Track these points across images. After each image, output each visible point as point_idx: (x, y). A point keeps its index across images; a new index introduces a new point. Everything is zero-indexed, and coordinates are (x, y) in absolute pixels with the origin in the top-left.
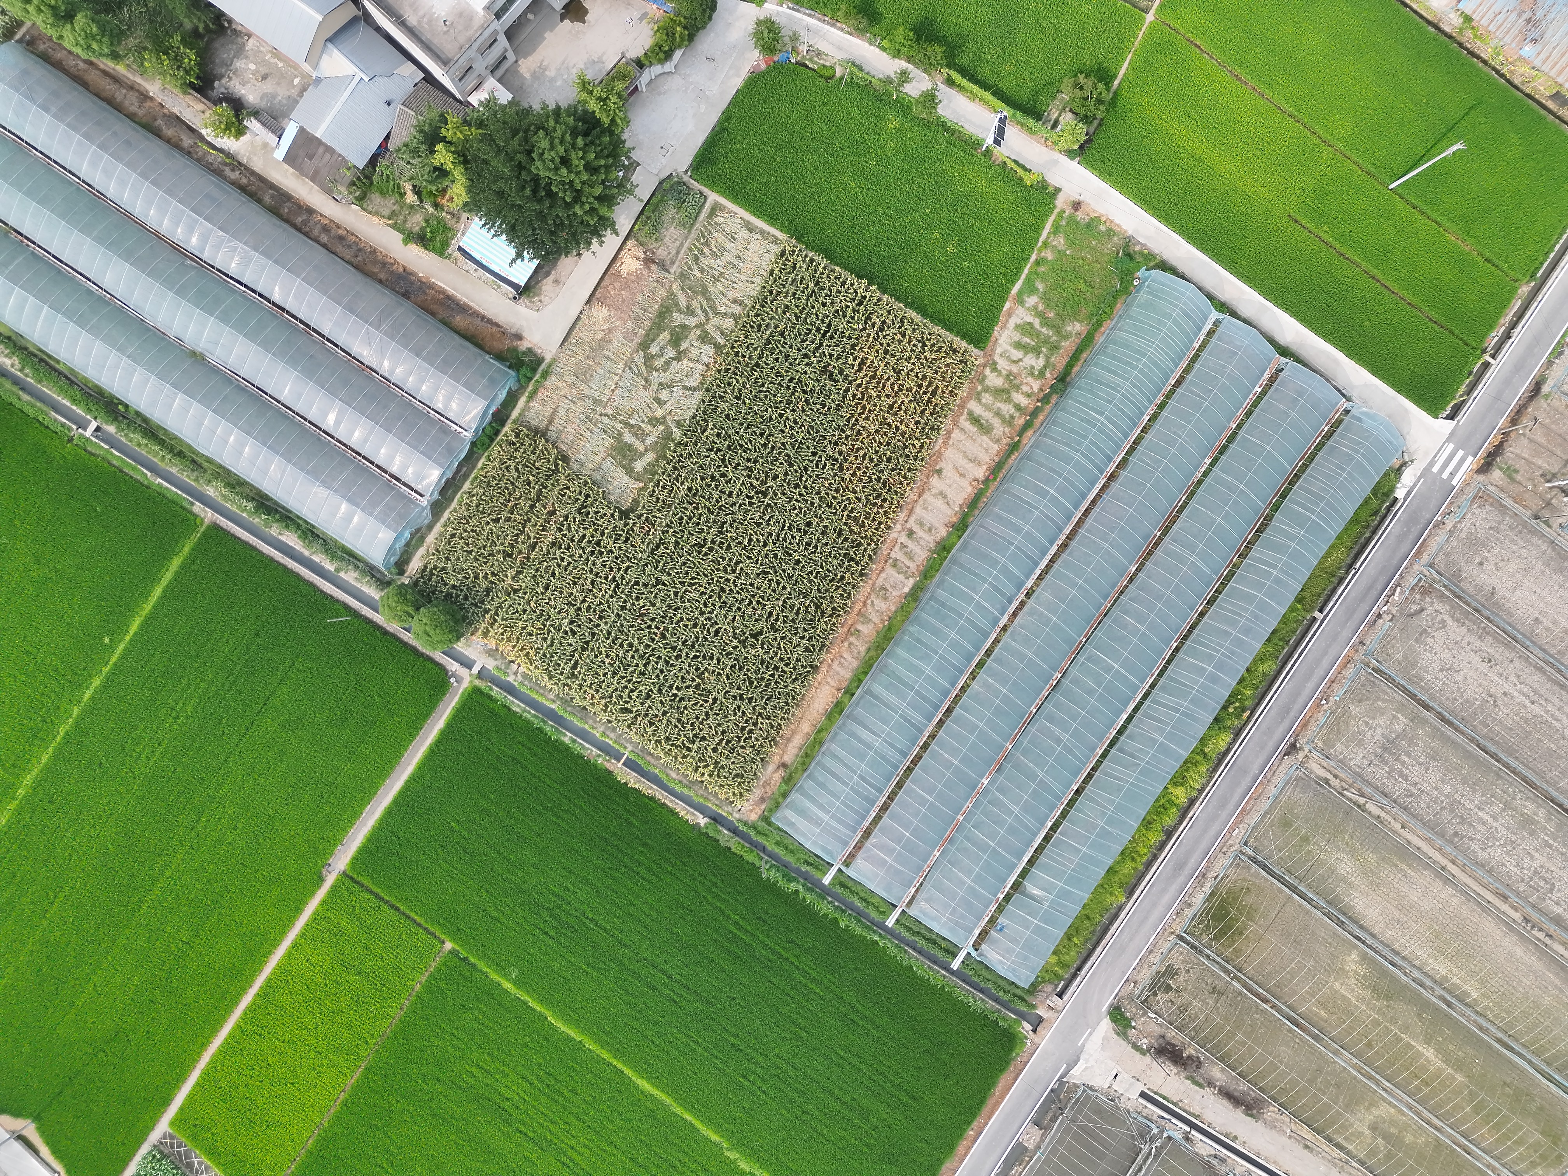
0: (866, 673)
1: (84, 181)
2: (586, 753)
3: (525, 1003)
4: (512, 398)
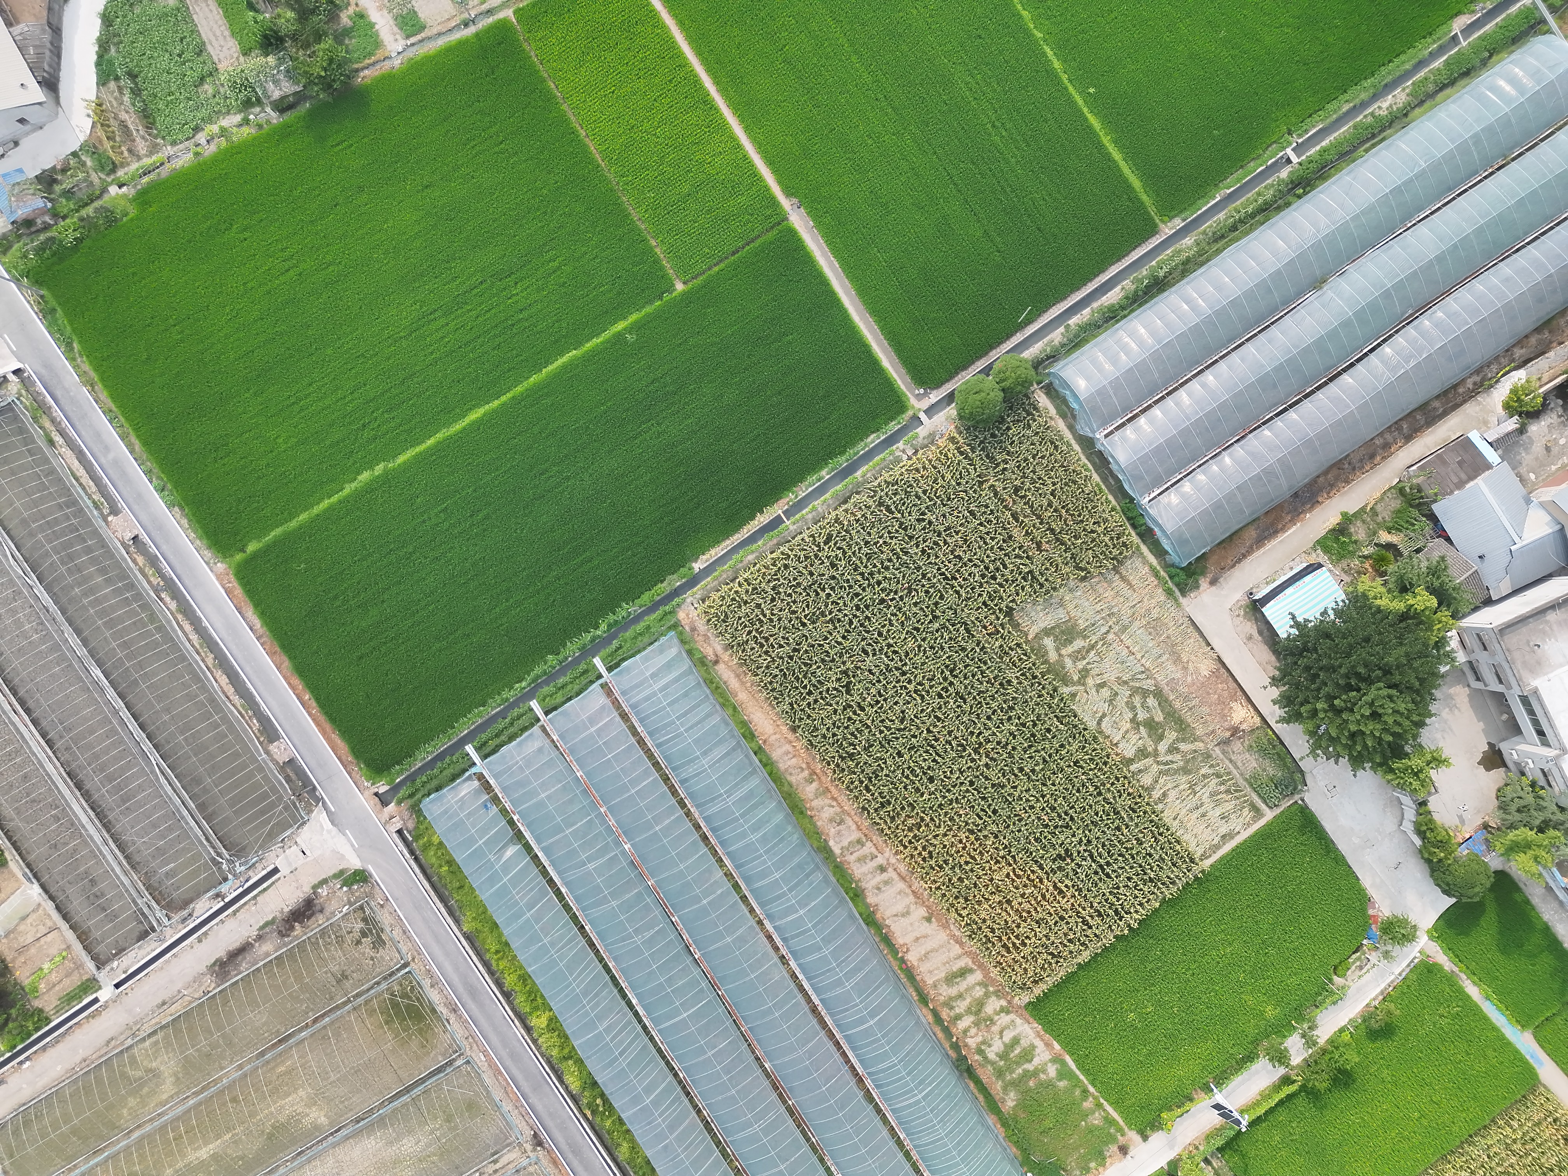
0: (770, 774)
1: (1523, 247)
2: (803, 486)
3: (598, 335)
4: (1159, 552)
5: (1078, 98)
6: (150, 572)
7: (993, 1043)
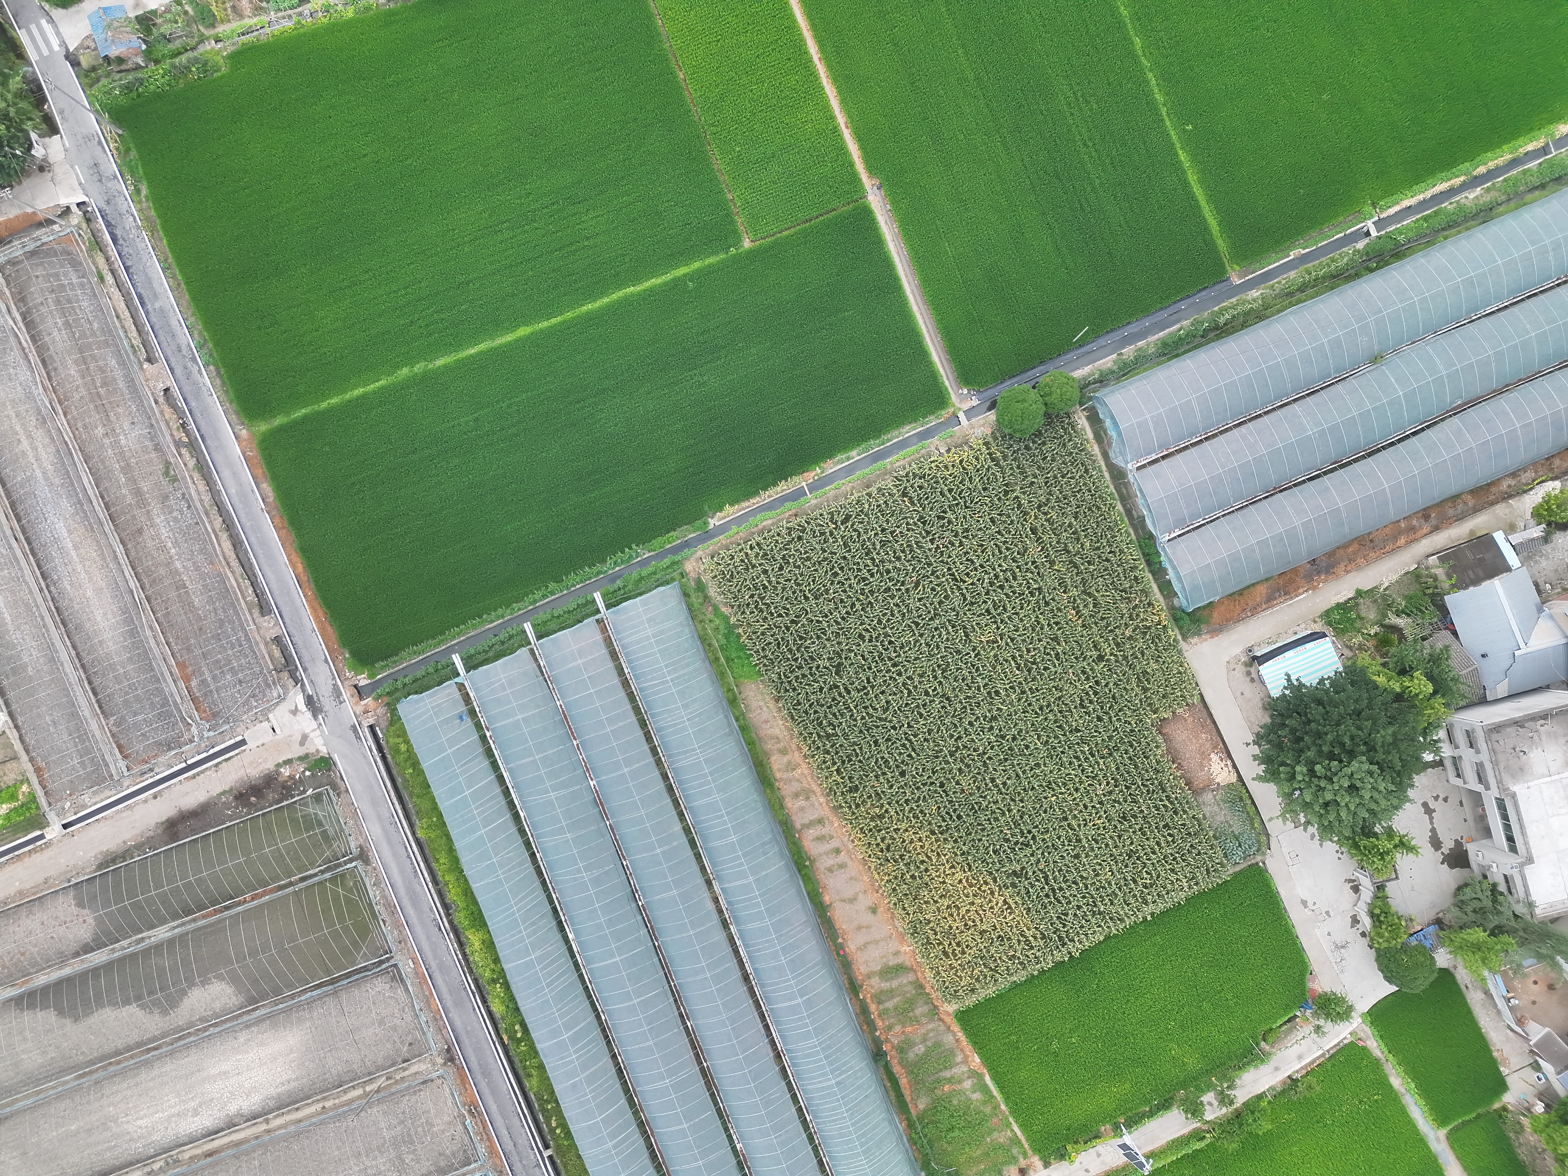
0: (747, 739)
2: (832, 462)
3: (657, 276)
4: (1168, 593)
5: (1172, 133)
6: (174, 426)
7: (915, 1045)
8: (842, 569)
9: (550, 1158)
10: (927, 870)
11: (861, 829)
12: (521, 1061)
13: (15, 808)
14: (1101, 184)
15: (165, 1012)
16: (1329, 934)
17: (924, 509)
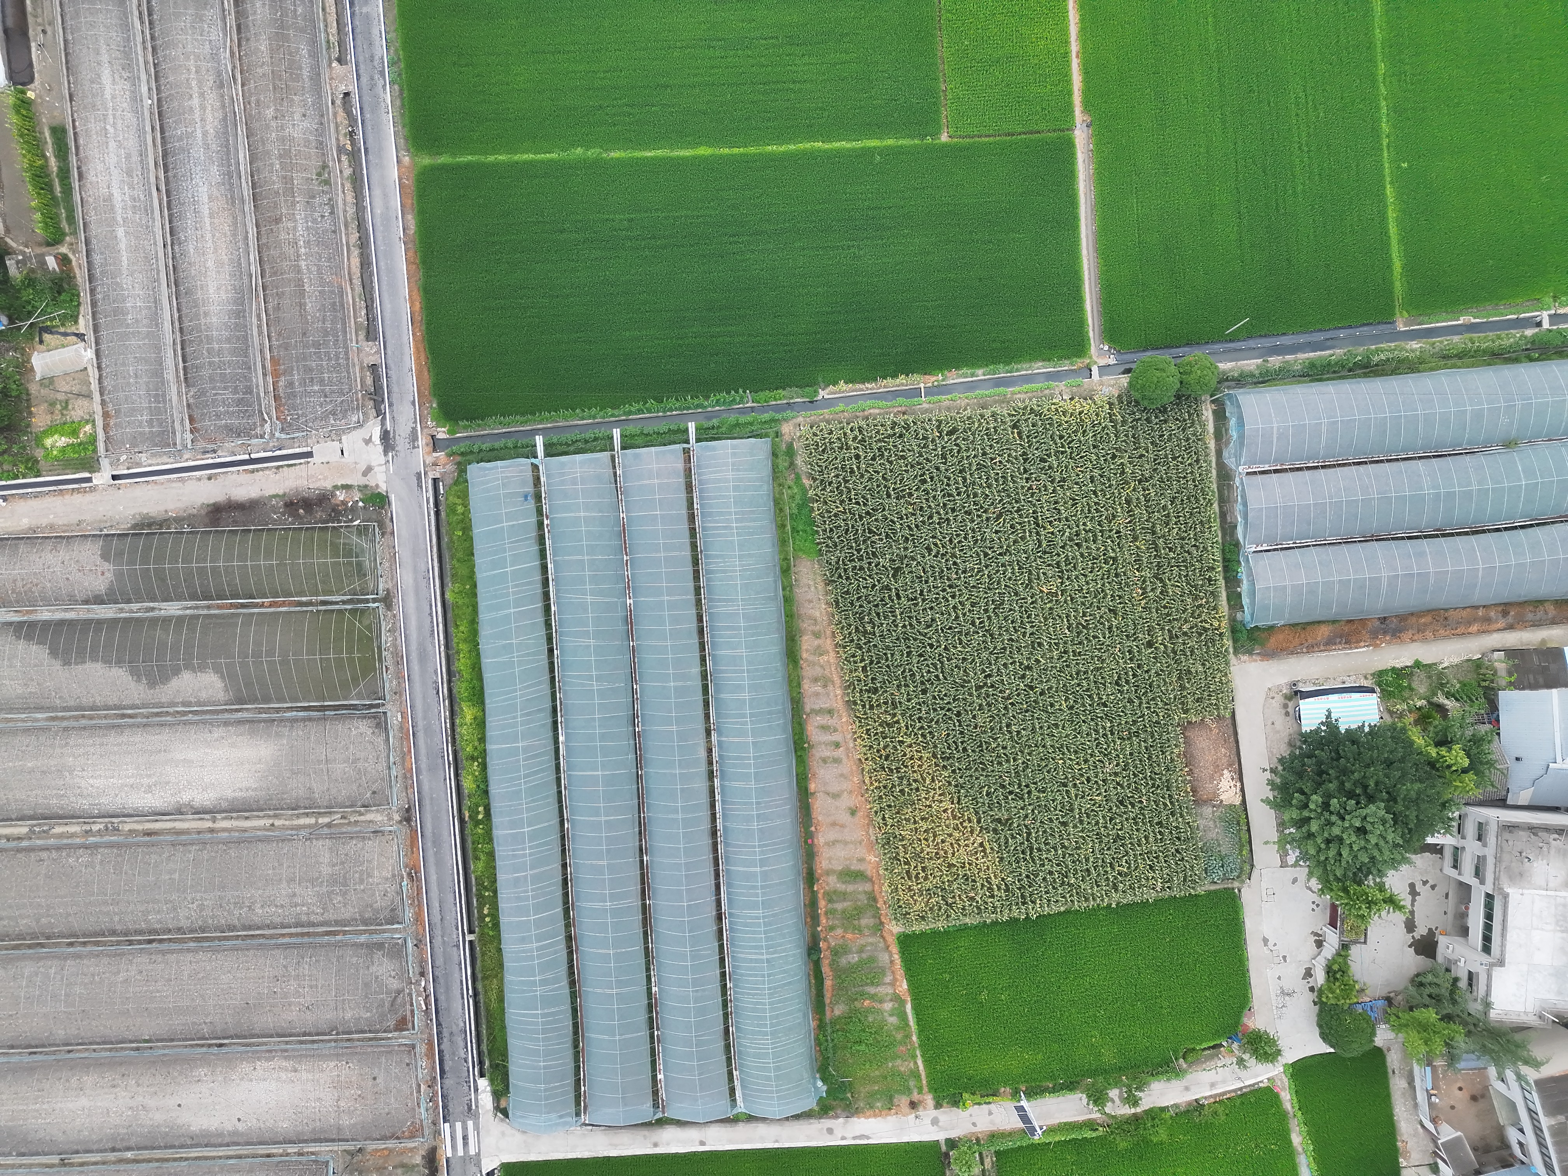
0: (787, 608)
2: (956, 373)
3: (848, 140)
4: (1235, 604)
5: (1387, 165)
6: (343, 131)
7: (851, 952)
8: (932, 478)
9: (471, 942)
10: (917, 789)
11: (868, 730)
12: (473, 843)
13: (73, 444)
14: (1304, 191)
15: (152, 684)
16: (1279, 978)
17: (1029, 447)
